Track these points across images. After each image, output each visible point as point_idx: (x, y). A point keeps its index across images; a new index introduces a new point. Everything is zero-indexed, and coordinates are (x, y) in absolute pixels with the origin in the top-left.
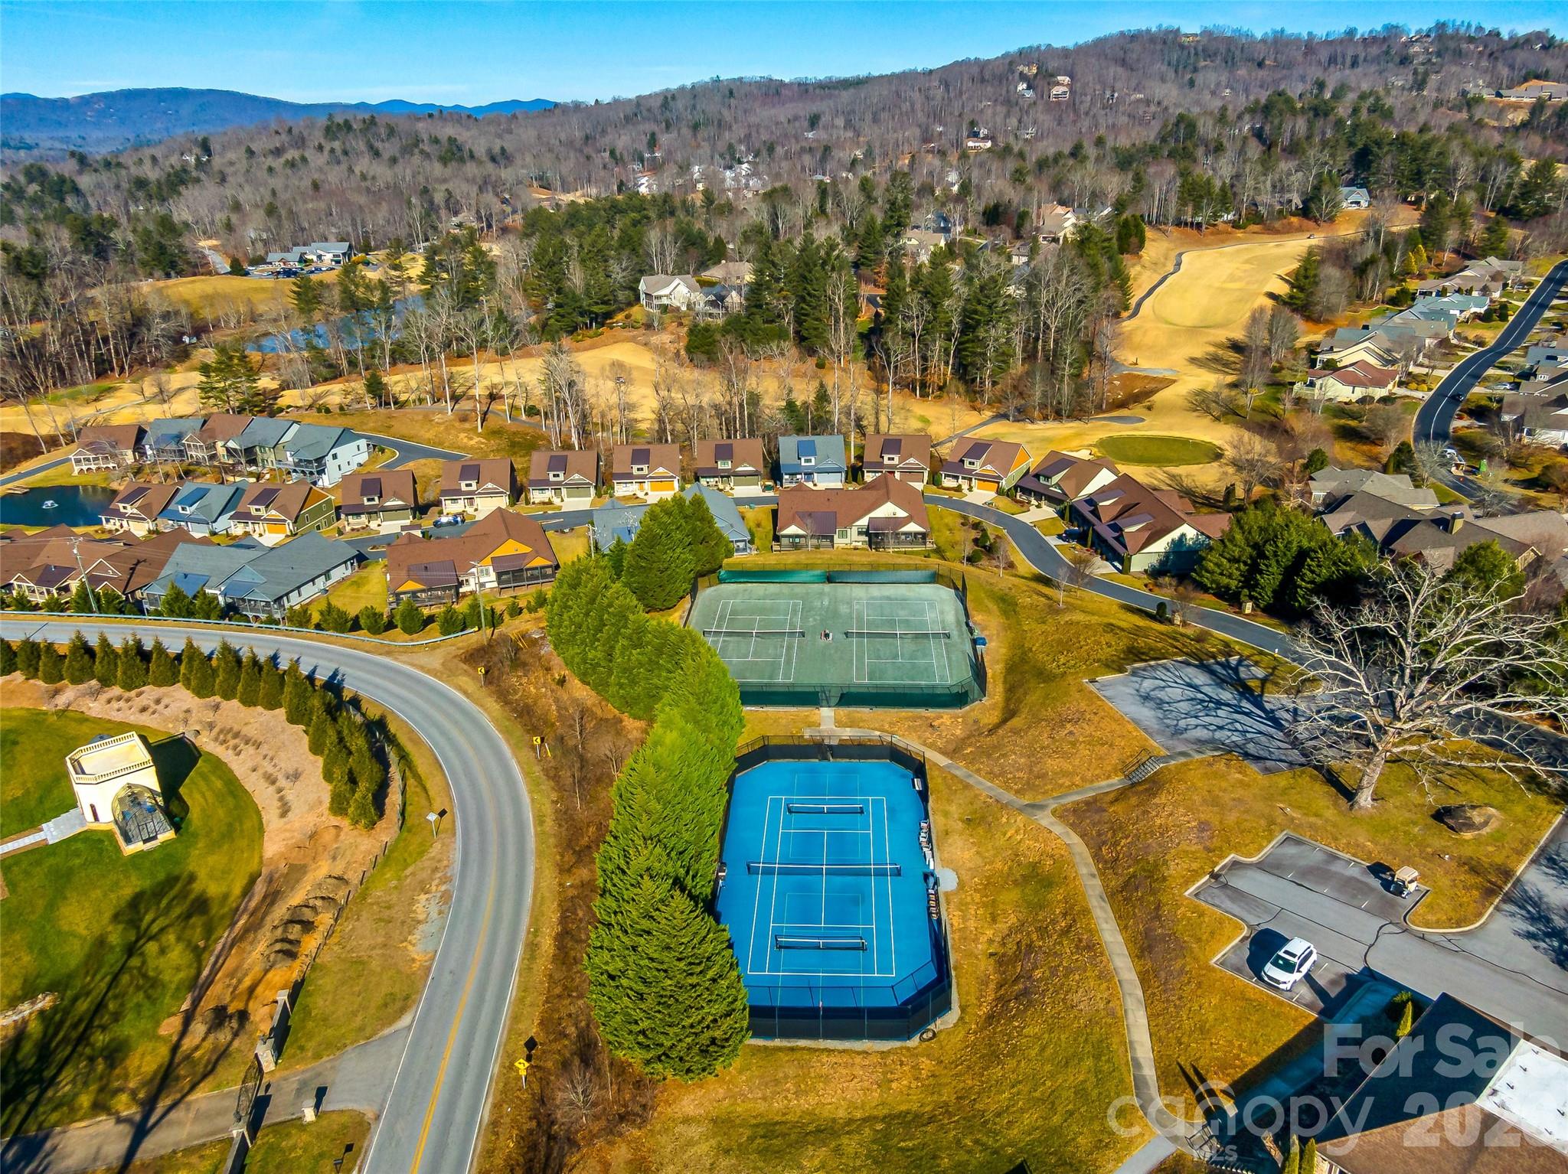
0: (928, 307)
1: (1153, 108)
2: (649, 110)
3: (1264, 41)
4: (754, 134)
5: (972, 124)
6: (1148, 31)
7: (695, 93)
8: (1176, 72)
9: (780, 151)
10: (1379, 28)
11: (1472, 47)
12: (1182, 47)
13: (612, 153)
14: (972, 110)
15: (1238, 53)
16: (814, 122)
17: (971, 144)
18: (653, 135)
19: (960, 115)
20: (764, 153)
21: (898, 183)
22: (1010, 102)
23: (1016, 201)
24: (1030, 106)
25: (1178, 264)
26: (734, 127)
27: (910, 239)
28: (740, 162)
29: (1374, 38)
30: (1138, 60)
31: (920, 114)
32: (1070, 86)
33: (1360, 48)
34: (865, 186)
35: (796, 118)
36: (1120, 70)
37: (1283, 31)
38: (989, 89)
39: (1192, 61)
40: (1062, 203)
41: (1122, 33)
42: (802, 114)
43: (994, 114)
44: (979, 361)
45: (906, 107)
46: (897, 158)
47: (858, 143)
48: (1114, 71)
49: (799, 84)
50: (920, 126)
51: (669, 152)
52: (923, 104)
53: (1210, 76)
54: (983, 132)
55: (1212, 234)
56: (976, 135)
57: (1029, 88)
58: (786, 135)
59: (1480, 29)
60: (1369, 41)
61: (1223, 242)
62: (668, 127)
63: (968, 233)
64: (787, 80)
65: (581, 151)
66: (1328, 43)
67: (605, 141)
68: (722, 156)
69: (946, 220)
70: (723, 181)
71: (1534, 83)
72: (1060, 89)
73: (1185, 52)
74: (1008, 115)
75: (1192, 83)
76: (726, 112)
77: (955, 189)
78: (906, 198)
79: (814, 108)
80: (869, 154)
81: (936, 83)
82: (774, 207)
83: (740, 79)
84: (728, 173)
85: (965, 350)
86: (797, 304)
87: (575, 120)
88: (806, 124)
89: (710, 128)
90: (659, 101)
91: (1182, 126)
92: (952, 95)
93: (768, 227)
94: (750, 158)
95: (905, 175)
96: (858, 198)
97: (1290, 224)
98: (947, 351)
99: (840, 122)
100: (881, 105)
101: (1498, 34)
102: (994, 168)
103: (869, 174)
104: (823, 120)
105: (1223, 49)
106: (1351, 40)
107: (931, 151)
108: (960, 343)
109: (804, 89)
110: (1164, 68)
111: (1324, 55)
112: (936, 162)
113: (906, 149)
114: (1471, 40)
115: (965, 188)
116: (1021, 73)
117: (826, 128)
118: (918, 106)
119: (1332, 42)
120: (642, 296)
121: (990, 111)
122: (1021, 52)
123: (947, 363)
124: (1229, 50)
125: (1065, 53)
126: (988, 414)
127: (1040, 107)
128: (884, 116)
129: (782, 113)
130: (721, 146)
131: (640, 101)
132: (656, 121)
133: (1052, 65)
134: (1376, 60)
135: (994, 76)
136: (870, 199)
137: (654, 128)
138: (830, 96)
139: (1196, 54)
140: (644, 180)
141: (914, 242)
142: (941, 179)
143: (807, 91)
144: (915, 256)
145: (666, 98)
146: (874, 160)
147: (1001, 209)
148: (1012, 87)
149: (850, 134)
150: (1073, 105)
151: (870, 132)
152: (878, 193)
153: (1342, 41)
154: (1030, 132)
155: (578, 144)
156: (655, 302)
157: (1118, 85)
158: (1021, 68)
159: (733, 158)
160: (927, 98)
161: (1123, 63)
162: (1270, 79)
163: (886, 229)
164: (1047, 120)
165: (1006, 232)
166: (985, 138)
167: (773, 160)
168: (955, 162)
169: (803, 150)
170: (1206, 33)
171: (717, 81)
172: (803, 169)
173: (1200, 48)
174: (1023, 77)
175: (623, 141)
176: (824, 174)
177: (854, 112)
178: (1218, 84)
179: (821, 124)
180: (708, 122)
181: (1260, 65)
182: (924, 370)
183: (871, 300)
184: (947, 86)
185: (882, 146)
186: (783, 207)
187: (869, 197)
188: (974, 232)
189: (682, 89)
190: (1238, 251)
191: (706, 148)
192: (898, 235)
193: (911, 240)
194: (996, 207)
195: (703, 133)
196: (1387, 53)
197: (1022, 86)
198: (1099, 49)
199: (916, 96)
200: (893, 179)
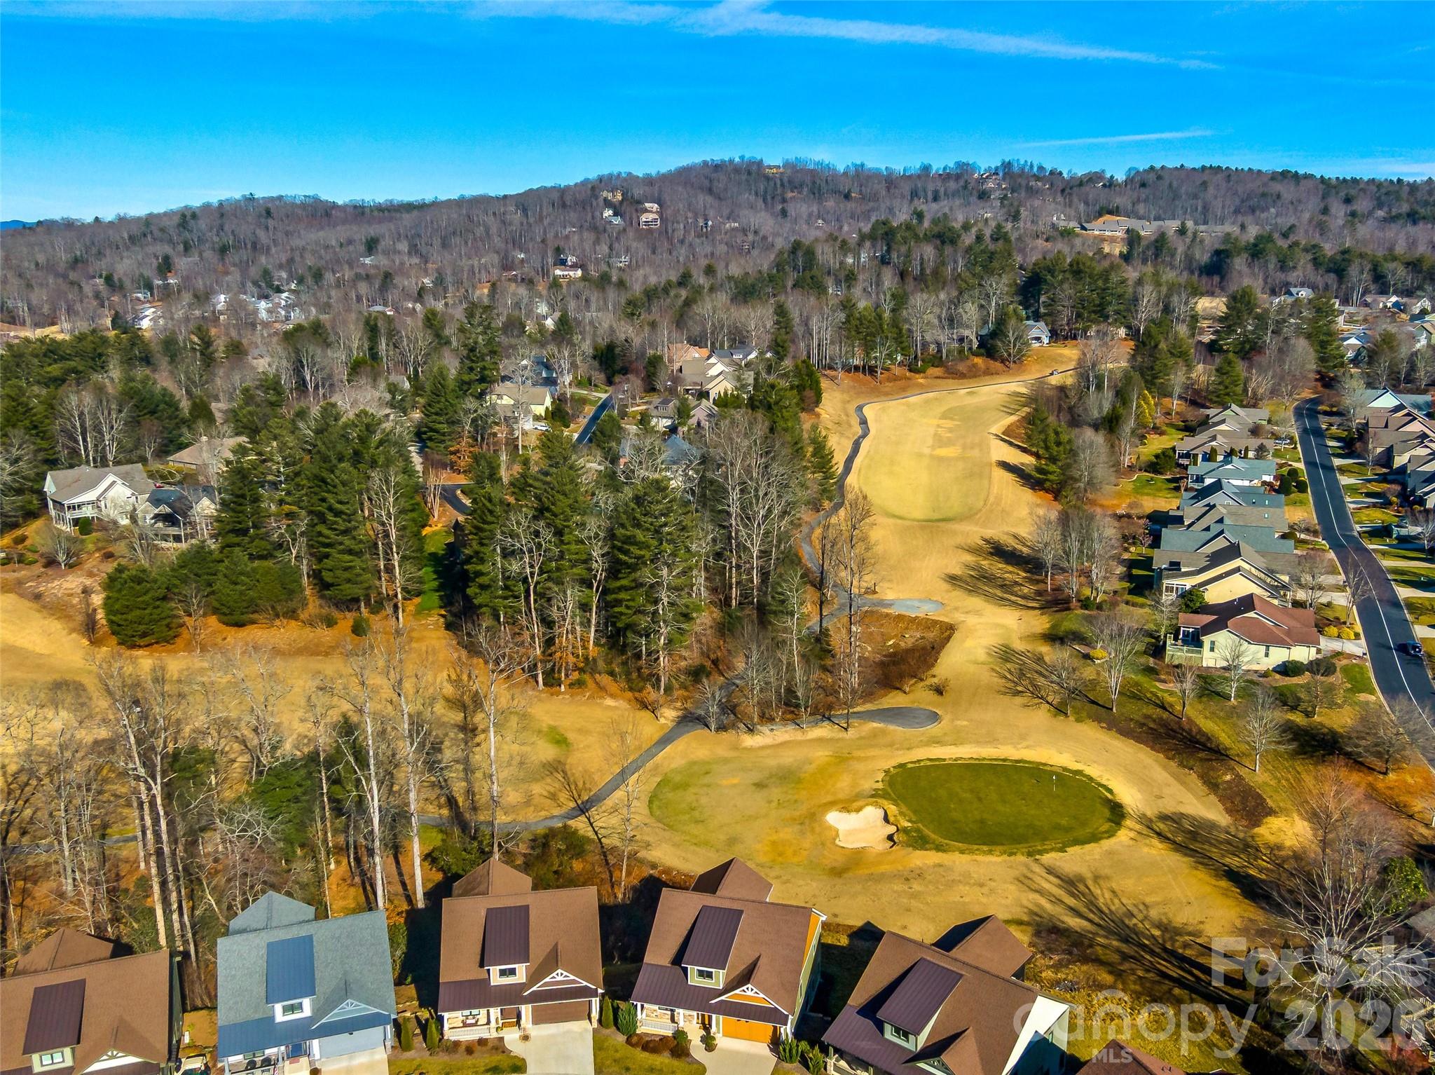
0: (547, 535)
1: (751, 237)
2: (162, 230)
3: (845, 174)
4: (298, 259)
5: (558, 250)
6: (731, 161)
7: (222, 213)
8: (765, 200)
9: (329, 277)
10: (951, 165)
11: (1039, 184)
12: (767, 178)
13: (109, 280)
14: (556, 236)
15: (823, 184)
16: (371, 246)
17: (558, 272)
18: (167, 259)
19: (543, 241)
20: (310, 280)
21: (476, 321)
22: (599, 230)
23: (637, 341)
24: (619, 233)
25: (864, 422)
26: (273, 250)
27: (500, 396)
28: (279, 290)
29: (948, 174)
30: (726, 190)
31: (496, 239)
32: (660, 213)
33: (939, 183)
34: (432, 322)
35: (350, 242)
36: (709, 199)
37: (862, 165)
38: (572, 214)
39: (779, 191)
40: (695, 342)
41: (705, 163)
42: (357, 237)
43: (582, 240)
44: (644, 622)
45: (480, 231)
46: (474, 287)
47: (426, 271)
48: (703, 199)
49: (355, 207)
50: (498, 252)
51: (186, 279)
52: (499, 231)
53: (801, 207)
54: (571, 259)
55: (889, 380)
56: (563, 263)
57: (616, 214)
58: (338, 261)
59: (1041, 168)
60: (946, 177)
61: (904, 389)
62: (187, 248)
63: (579, 384)
64: (340, 202)
65: (65, 277)
66: (906, 178)
67: (103, 265)
68: (255, 283)
69: (548, 367)
70: (256, 311)
71: (1107, 217)
72: (650, 214)
73: (772, 183)
74: (597, 242)
75: (784, 213)
76: (261, 234)
77: (550, 323)
78: (490, 342)
79: (372, 230)
80: (440, 281)
81: (513, 209)
82: (297, 352)
83: (280, 198)
84: (263, 305)
85: (618, 602)
86: (312, 525)
87: (59, 242)
88: (362, 248)
89: (243, 252)
90: (176, 220)
91: (800, 253)
92: (532, 220)
93: (287, 381)
94: (293, 286)
95: (487, 308)
96: (423, 340)
97: (975, 365)
98: (585, 607)
99: (403, 246)
100: (451, 229)
101: (1061, 173)
102: (593, 299)
103: (439, 306)
104: (382, 245)
105: (808, 180)
106: (928, 175)
107: (513, 279)
108: (605, 592)
109: (359, 212)
110: (752, 198)
111: (906, 188)
112: (522, 291)
113: (484, 277)
114: (1037, 178)
115: (564, 324)
116: (605, 199)
117: (386, 253)
118: (494, 230)
119: (910, 177)
120: (51, 504)
121: (576, 237)
122: (601, 179)
123: (586, 624)
124: (814, 183)
125: (649, 181)
126: (669, 715)
127: (631, 234)
128: (456, 240)
129: (332, 236)
130: (254, 271)
131: (149, 220)
132: (170, 241)
133: (637, 192)
134: (955, 194)
135: (576, 202)
136: (441, 341)
137: (167, 249)
138: (390, 220)
139: (782, 185)
140: (149, 312)
141: (507, 401)
142: (530, 313)
143: (363, 213)
144: (510, 421)
145: (184, 216)
146: (445, 290)
147: (617, 350)
148: (598, 214)
149: (415, 260)
150: (665, 232)
151: (438, 258)
152: (449, 331)
153: (919, 176)
154: (623, 261)
155: (62, 267)
156: (69, 515)
157: (711, 213)
158: (605, 194)
159: (270, 286)
160: (504, 222)
161: (710, 191)
162: (859, 211)
163: (464, 387)
164: (641, 248)
165: (632, 384)
166: (574, 266)
167: (321, 288)
168: (544, 292)
169: (358, 277)
170: (787, 164)
171: (251, 199)
172: (359, 299)
173: (785, 179)
174: (608, 204)
175: (124, 266)
176: (385, 305)
177: (419, 236)
178: (810, 215)
179: (380, 248)
180: (239, 245)
181: (847, 196)
182: (549, 642)
183: (449, 496)
184: (525, 210)
185: (454, 274)
186: (313, 349)
187: (438, 336)
188: (589, 383)
189: (207, 207)
190: (927, 402)
191: (234, 277)
192: (481, 396)
193: (503, 398)
194: (611, 347)
195: (233, 257)
196: (965, 187)
197: (608, 213)
198: (683, 176)
199: (490, 220)
200: (470, 314)
